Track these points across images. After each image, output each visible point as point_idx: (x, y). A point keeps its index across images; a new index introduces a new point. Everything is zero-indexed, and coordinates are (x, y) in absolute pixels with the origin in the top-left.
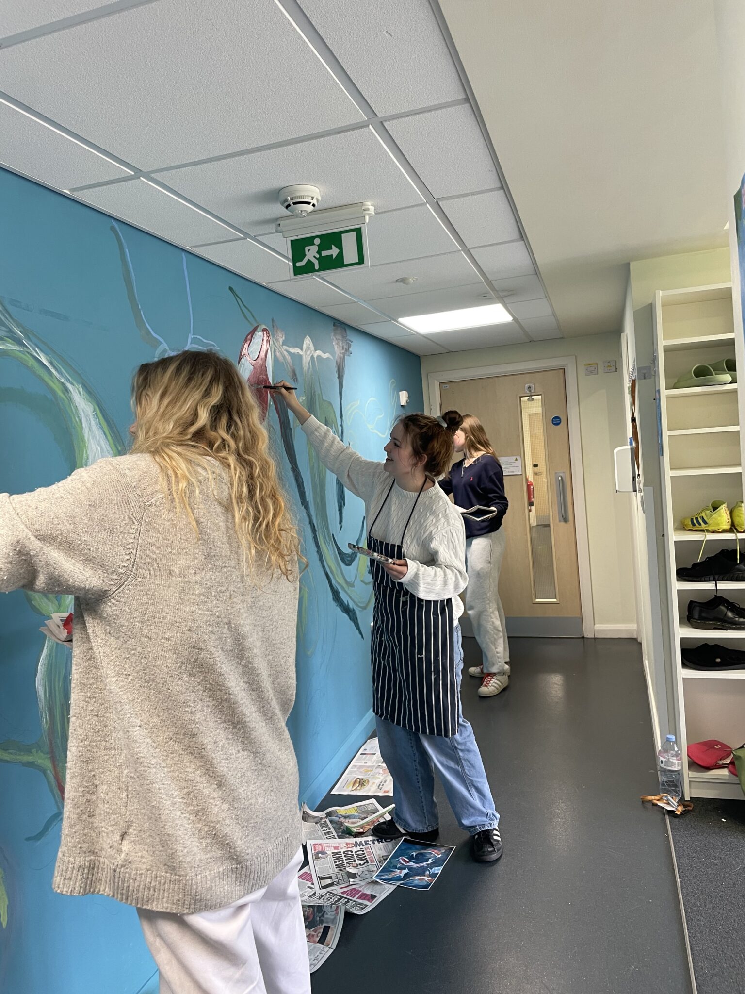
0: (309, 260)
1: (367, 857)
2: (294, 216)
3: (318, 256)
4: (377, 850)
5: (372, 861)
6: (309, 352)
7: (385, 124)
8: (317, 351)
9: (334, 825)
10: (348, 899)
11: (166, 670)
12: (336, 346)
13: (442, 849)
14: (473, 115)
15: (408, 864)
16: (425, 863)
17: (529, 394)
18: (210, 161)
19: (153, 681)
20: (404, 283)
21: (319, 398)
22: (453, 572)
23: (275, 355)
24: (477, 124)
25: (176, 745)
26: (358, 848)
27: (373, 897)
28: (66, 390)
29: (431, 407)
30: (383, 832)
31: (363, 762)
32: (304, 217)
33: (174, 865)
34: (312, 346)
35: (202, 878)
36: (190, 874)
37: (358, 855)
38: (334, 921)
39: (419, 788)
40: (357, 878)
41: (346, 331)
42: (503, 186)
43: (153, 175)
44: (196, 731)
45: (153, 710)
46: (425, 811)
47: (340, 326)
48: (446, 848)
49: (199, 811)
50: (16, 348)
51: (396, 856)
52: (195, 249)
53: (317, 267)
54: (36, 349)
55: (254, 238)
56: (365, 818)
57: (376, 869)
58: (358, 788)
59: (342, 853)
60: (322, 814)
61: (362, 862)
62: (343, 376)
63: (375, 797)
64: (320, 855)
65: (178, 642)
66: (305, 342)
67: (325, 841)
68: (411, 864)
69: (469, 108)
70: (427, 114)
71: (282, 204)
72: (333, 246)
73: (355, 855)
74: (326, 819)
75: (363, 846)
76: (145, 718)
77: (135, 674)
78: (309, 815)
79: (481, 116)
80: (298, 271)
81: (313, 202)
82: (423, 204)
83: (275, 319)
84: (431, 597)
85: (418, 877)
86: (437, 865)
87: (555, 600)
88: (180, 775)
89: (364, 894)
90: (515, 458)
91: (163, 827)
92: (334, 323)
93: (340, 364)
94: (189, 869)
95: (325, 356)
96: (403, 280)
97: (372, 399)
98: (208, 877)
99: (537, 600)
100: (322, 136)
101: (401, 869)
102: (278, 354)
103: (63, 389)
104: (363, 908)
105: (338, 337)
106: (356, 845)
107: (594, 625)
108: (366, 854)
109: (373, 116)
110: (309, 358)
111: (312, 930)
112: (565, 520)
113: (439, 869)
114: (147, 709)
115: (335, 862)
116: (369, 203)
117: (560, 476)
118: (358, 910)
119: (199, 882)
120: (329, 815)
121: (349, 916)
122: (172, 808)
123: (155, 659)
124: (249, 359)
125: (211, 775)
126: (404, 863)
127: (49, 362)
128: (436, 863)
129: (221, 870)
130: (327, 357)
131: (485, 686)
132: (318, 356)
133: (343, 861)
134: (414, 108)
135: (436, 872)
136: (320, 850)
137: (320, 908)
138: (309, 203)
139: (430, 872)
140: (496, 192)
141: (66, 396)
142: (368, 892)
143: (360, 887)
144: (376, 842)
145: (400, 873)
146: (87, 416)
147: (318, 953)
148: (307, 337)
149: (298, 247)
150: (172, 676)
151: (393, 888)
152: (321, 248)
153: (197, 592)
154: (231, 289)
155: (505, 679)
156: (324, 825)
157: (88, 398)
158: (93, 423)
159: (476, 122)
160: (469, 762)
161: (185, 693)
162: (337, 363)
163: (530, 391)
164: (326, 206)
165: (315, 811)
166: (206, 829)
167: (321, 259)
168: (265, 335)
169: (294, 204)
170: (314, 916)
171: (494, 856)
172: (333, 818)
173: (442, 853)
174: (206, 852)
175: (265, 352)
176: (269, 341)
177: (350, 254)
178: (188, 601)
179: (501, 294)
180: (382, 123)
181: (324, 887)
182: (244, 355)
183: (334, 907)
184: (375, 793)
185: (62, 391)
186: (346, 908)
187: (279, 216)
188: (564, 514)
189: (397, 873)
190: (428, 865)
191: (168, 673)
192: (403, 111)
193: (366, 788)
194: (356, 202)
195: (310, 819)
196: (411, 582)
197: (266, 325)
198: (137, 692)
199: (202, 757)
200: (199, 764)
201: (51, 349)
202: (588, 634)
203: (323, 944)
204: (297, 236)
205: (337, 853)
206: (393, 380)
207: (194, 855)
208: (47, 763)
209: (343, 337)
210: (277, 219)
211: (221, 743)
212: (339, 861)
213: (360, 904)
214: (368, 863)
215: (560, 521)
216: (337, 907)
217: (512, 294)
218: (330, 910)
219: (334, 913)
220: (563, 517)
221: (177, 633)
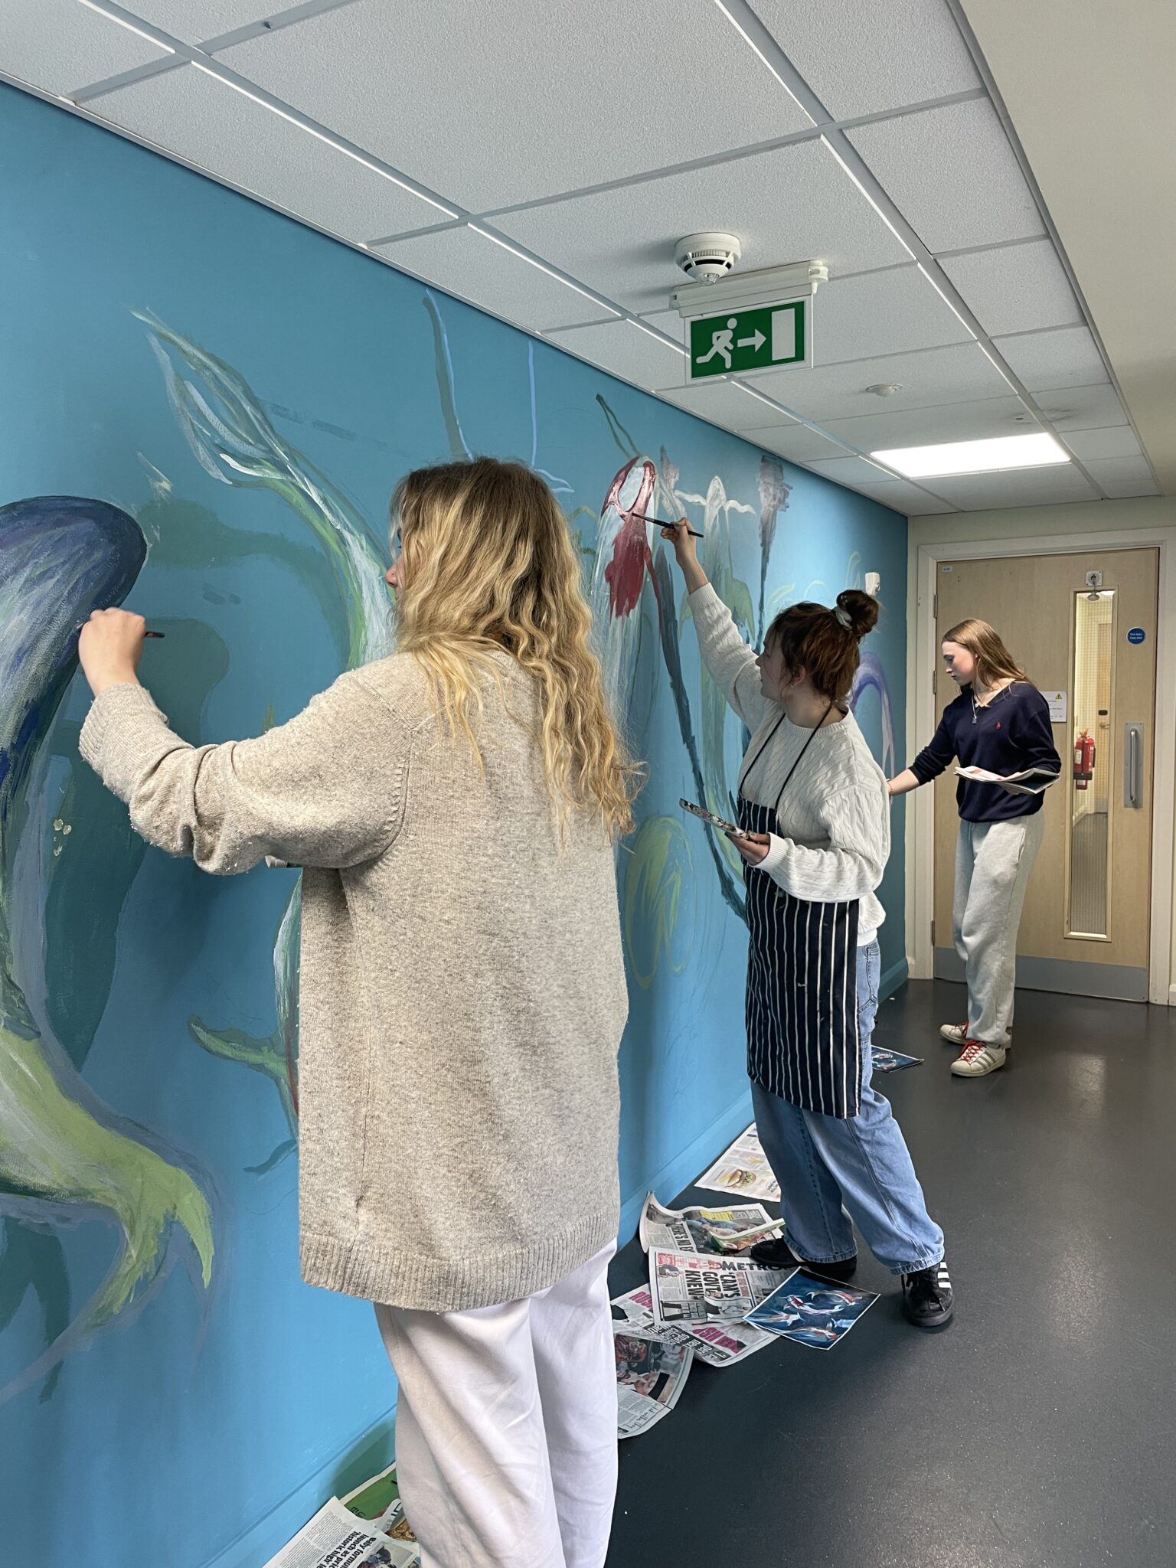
0: (717, 353)
1: (738, 1286)
2: (699, 283)
3: (731, 347)
4: (756, 1279)
5: (745, 1293)
6: (717, 502)
7: (847, 133)
8: (731, 501)
9: (694, 1233)
10: (702, 1342)
11: (444, 966)
12: (762, 495)
13: (858, 1294)
14: (995, 116)
15: (801, 1308)
16: (828, 1311)
17: (1092, 589)
18: (571, 198)
19: (426, 981)
20: (879, 394)
21: (726, 575)
22: (855, 859)
23: (661, 506)
24: (1002, 130)
25: (449, 1076)
26: (727, 1272)
27: (740, 1345)
28: (343, 541)
29: (919, 601)
30: (767, 1254)
31: (751, 1147)
32: (713, 284)
33: (433, 1242)
34: (722, 493)
35: (470, 1263)
36: (454, 1257)
37: (725, 1281)
38: (676, 1368)
39: (817, 1194)
40: (719, 1313)
41: (781, 471)
42: (1050, 233)
43: (486, 220)
44: (479, 1056)
45: (422, 1023)
46: (828, 1230)
47: (773, 461)
48: (864, 1294)
49: (473, 1171)
50: (278, 476)
51: (784, 1292)
52: (547, 335)
53: (728, 365)
54: (305, 479)
55: (637, 319)
56: (743, 1230)
57: (749, 1305)
58: (738, 1185)
59: (701, 1274)
60: (678, 1214)
61: (730, 1293)
62: (770, 542)
63: (762, 1202)
64: (667, 1271)
65: (462, 925)
66: (711, 486)
67: (677, 1253)
68: (806, 1308)
69: (988, 104)
70: (918, 116)
71: (679, 264)
72: (757, 332)
73: (720, 1281)
74: (682, 1222)
75: (735, 1269)
76: (412, 1032)
77: (402, 970)
78: (658, 1213)
79: (1008, 117)
80: (698, 371)
81: (727, 260)
82: (914, 263)
83: (666, 448)
84: (812, 897)
85: (814, 1329)
86: (846, 1316)
87: (1104, 936)
88: (452, 1118)
89: (726, 1339)
90: (1057, 693)
91: (420, 1187)
92: (763, 457)
93: (767, 523)
94: (452, 1249)
95: (743, 509)
96: (877, 390)
97: (817, 582)
98: (480, 1264)
99: (1073, 933)
100: (743, 155)
101: (789, 1312)
102: (666, 503)
103: (339, 540)
104: (722, 1359)
105: (767, 480)
106: (724, 1266)
107: (1170, 984)
108: (737, 1283)
109: (829, 120)
110: (716, 512)
111: (642, 1375)
112: (1136, 804)
113: (850, 1324)
114: (415, 1021)
115: (689, 1285)
116: (820, 262)
117: (1133, 730)
118: (715, 1360)
119: (466, 1268)
120: (688, 1216)
121: (698, 1365)
122: (433, 1162)
123: (430, 948)
124: (618, 509)
125: (497, 1121)
126: (796, 1306)
127: (322, 499)
128: (846, 1313)
129: (500, 1256)
130: (745, 510)
131: (965, 1059)
132: (732, 510)
133: (701, 1285)
134: (894, 107)
135: (844, 1326)
136: (668, 1263)
137: (657, 1346)
138: (721, 262)
139: (834, 1325)
140: (1037, 243)
141: (341, 549)
142: (734, 1337)
143: (723, 1328)
144: (755, 1268)
145: (788, 1318)
146: (369, 581)
147: (647, 1410)
148: (716, 477)
149: (702, 333)
150: (451, 975)
151: (773, 1338)
152: (737, 334)
153: (490, 851)
154: (599, 398)
155: (1000, 1055)
156: (678, 1230)
157: (373, 554)
158: (378, 592)
159: (1000, 127)
160: (881, 1161)
161: (467, 1000)
162: (762, 522)
163: (1094, 583)
164: (750, 267)
165: (667, 1208)
166: (482, 1196)
167: (736, 352)
168: (648, 473)
169: (698, 263)
170: (647, 1356)
171: (940, 1318)
172: (694, 1221)
173: (857, 1301)
174: (480, 1229)
175: (644, 500)
176: (653, 482)
177: (783, 344)
178: (477, 865)
179: (1049, 416)
180: (841, 130)
181: (668, 1319)
182: (612, 503)
183: (678, 1349)
184: (763, 1195)
185: (337, 543)
186: (695, 1354)
187: (677, 283)
188: (1133, 793)
189: (783, 1317)
190: (833, 1314)
191: (446, 970)
192: (875, 111)
193: (750, 1186)
194: (800, 260)
195: (658, 1218)
196: (777, 871)
197: (650, 457)
198: (404, 996)
199: (485, 1095)
200: (479, 1106)
201: (326, 481)
202: (1157, 998)
203: (656, 1399)
204: (702, 315)
205: (693, 1273)
206: (856, 553)
207: (460, 1230)
208: (282, 1070)
209: (776, 479)
210: (673, 288)
211: (514, 1075)
212: (695, 1285)
213: (720, 1352)
214: (739, 1295)
215: (1126, 806)
216: (683, 1349)
217: (1070, 417)
218: (671, 1351)
219: (678, 1356)
220: (1132, 798)
221: (461, 912)
